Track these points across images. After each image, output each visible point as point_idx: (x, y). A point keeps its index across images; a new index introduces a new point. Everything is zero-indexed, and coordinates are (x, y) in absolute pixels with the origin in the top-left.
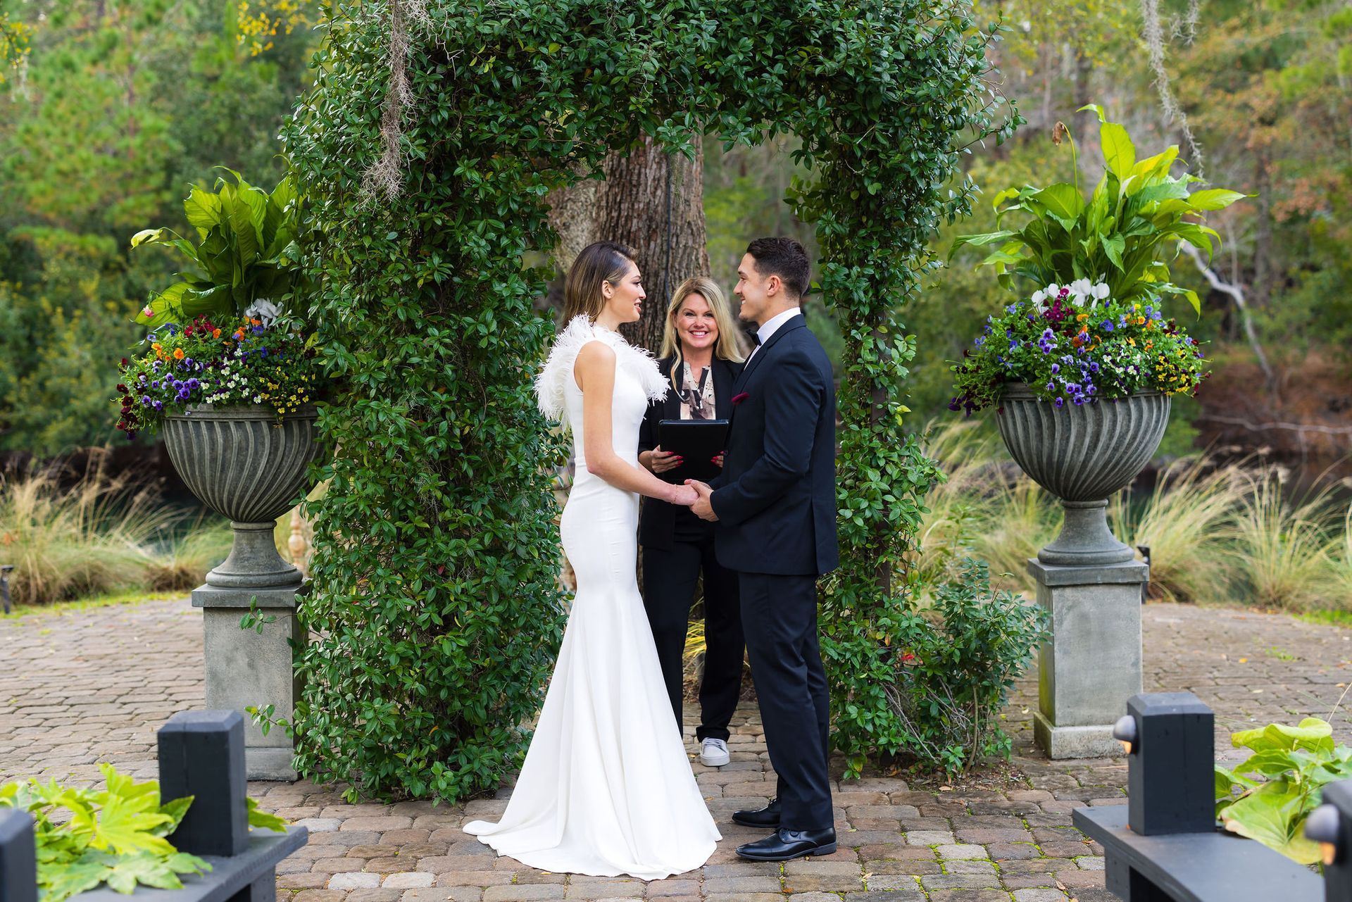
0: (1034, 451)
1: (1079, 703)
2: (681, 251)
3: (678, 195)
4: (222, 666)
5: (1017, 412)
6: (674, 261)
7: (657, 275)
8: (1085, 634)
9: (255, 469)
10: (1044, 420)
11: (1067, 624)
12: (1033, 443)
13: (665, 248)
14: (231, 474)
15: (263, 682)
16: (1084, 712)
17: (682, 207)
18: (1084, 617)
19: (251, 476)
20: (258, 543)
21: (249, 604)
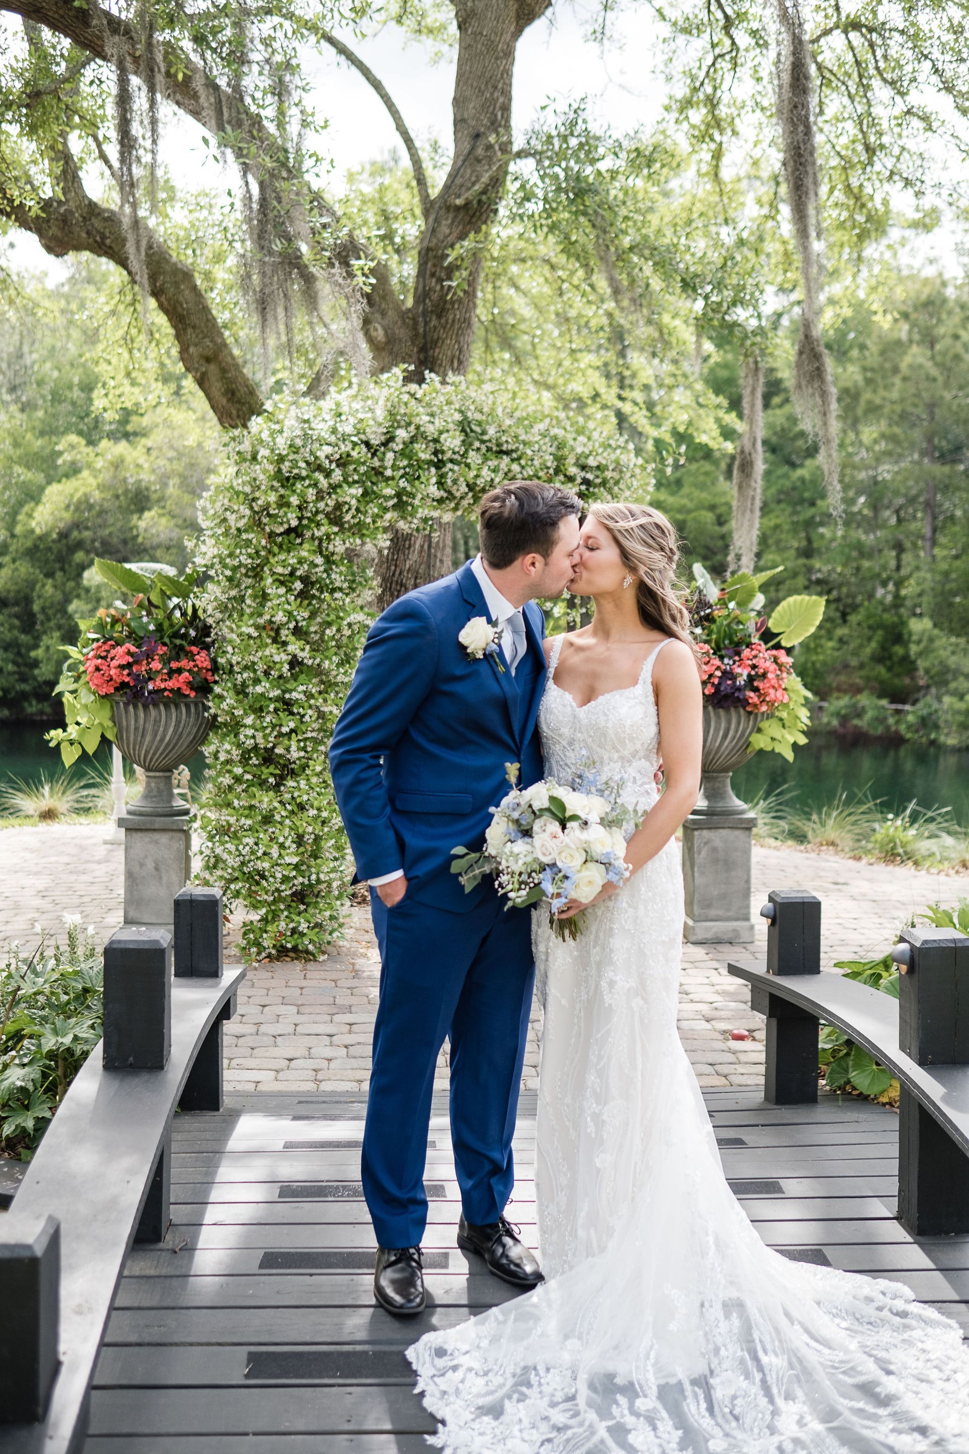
1: (709, 906)
4: (136, 869)
8: (716, 861)
9: (164, 735)
11: (703, 854)
14: (148, 739)
15: (165, 880)
16: (713, 913)
18: (714, 850)
19: (162, 740)
20: (162, 786)
21: (156, 826)
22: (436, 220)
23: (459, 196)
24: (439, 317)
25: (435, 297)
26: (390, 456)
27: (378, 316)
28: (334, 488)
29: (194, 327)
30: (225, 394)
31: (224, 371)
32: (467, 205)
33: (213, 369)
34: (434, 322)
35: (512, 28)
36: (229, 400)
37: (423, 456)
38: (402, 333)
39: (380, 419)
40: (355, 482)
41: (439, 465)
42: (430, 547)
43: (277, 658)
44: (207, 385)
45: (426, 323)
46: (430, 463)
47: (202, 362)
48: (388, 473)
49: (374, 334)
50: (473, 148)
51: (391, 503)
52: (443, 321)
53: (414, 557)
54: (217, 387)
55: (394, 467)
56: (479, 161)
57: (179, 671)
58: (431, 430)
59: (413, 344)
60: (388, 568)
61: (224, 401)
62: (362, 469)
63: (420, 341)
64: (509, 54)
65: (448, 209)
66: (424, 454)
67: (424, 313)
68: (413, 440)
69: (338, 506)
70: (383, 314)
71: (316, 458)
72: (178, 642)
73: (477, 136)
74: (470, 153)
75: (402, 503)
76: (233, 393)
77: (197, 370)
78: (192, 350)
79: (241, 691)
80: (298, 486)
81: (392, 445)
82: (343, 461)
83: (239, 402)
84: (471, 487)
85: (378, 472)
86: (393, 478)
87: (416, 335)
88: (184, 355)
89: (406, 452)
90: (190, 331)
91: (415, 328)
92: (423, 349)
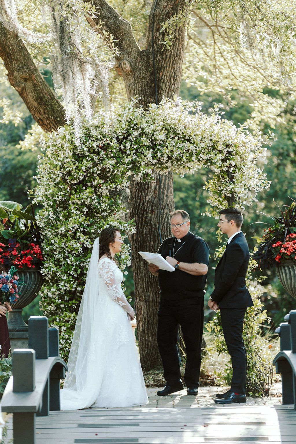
0: (289, 284)
2: (165, 216)
3: (163, 193)
5: (283, 270)
6: (162, 219)
7: (155, 225)
10: (292, 272)
12: (289, 281)
13: (159, 215)
17: (165, 198)
20: (17, 316)
21: (15, 337)
24: (162, 54)
26: (128, 144)
27: (126, 56)
28: (102, 160)
29: (17, 60)
30: (36, 100)
31: (35, 86)
33: (28, 85)
34: (159, 57)
36: (38, 104)
37: (146, 143)
38: (140, 65)
39: (124, 126)
40: (112, 157)
41: (154, 147)
42: (160, 188)
43: (75, 246)
44: (25, 95)
45: (154, 58)
46: (148, 147)
47: (22, 81)
48: (128, 152)
49: (124, 66)
51: (130, 166)
52: (164, 56)
53: (151, 194)
54: (31, 96)
55: (131, 149)
57: (26, 255)
58: (149, 130)
59: (147, 71)
60: (136, 201)
61: (36, 104)
62: (114, 151)
63: (151, 69)
66: (146, 142)
67: (153, 53)
68: (140, 136)
69: (103, 169)
70: (129, 54)
71: (92, 147)
72: (25, 242)
75: (135, 167)
76: (41, 99)
77: (19, 86)
78: (15, 74)
79: (57, 263)
80: (84, 161)
81: (130, 138)
82: (105, 148)
83: (45, 104)
84: (170, 158)
85: (123, 152)
86: (130, 155)
87: (149, 65)
88: (10, 76)
89: (137, 141)
90: (14, 62)
91: (148, 62)
92: (153, 74)
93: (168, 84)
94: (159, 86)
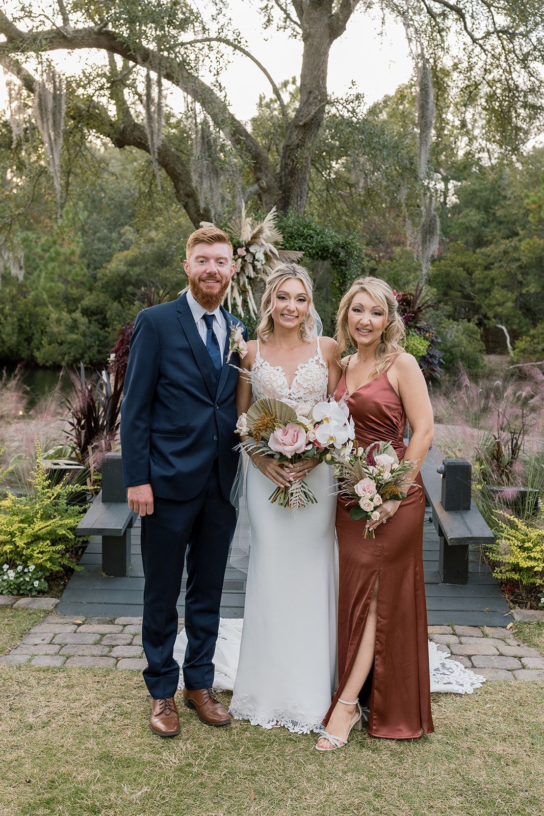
22: (291, 132)
23: (301, 121)
24: (292, 177)
25: (290, 167)
27: (264, 177)
29: (182, 182)
30: (195, 212)
31: (195, 201)
32: (305, 125)
33: (190, 201)
34: (289, 180)
35: (328, 41)
38: (276, 185)
44: (188, 207)
45: (286, 180)
47: (186, 197)
49: (262, 185)
50: (308, 98)
52: (293, 179)
54: (192, 209)
56: (310, 104)
59: (280, 189)
61: (195, 215)
63: (283, 188)
64: (326, 54)
65: (296, 127)
67: (285, 175)
70: (266, 176)
73: (310, 92)
74: (307, 101)
77: (183, 201)
78: (181, 192)
83: (202, 215)
87: (281, 186)
88: (177, 194)
90: (180, 183)
91: (281, 181)
92: (284, 192)
93: (296, 201)
94: (288, 202)
